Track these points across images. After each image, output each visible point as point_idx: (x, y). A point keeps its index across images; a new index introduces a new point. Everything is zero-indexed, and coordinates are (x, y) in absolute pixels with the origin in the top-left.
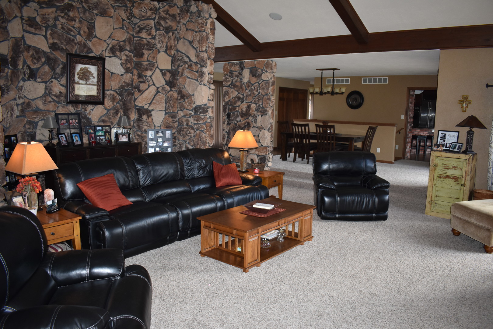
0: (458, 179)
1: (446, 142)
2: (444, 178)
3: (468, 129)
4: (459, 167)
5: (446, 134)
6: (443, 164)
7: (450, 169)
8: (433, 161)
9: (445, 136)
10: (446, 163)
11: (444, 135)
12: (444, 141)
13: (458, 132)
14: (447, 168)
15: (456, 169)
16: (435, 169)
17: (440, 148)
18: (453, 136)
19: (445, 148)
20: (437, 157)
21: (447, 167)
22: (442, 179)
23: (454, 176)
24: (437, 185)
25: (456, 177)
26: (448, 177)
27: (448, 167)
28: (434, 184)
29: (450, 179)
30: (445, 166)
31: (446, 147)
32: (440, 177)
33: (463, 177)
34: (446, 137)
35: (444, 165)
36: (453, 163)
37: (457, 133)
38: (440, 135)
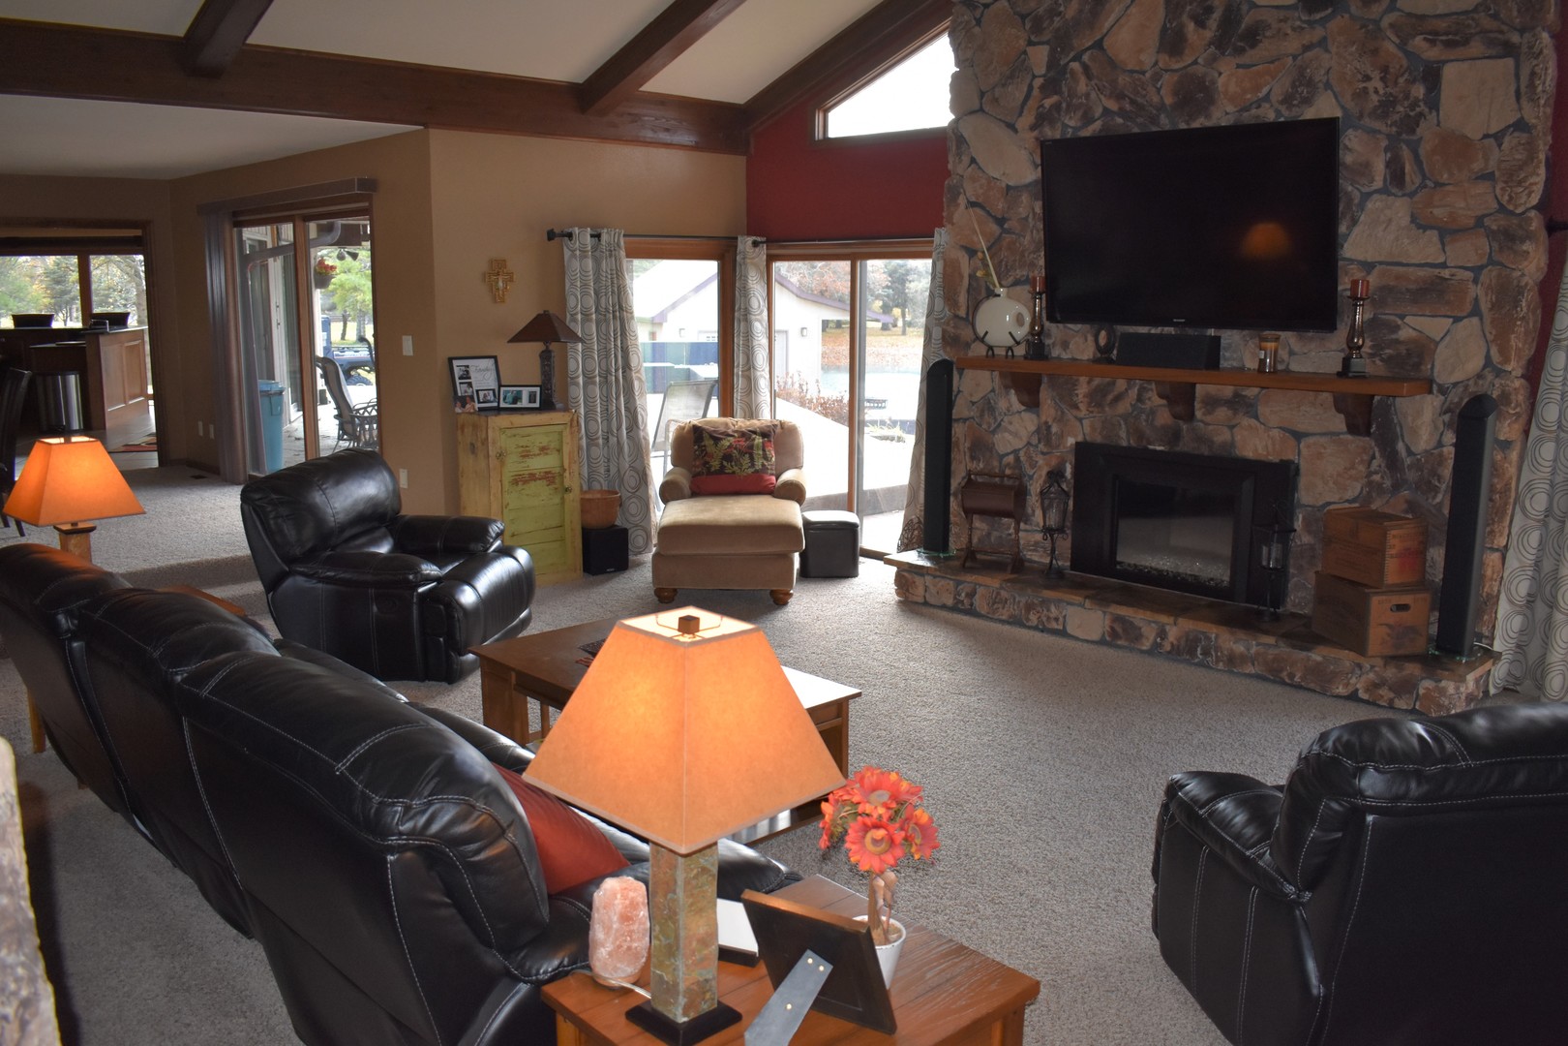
0: (554, 477)
1: (475, 388)
2: (525, 482)
3: (538, 347)
4: (552, 445)
5: (468, 366)
6: (518, 447)
7: (535, 455)
8: (494, 443)
9: (467, 372)
10: (523, 442)
11: (463, 368)
12: (470, 385)
13: (495, 358)
14: (528, 456)
15: (547, 454)
16: (502, 464)
17: (468, 406)
18: (487, 370)
19: (477, 405)
20: (502, 430)
21: (527, 451)
22: (520, 486)
23: (546, 472)
24: (511, 507)
25: (549, 472)
26: (533, 477)
27: (529, 451)
28: (504, 504)
29: (538, 482)
30: (523, 451)
31: (479, 402)
32: (515, 482)
33: (565, 470)
34: (472, 374)
35: (521, 449)
36: (540, 439)
37: (492, 361)
38: (457, 372)
